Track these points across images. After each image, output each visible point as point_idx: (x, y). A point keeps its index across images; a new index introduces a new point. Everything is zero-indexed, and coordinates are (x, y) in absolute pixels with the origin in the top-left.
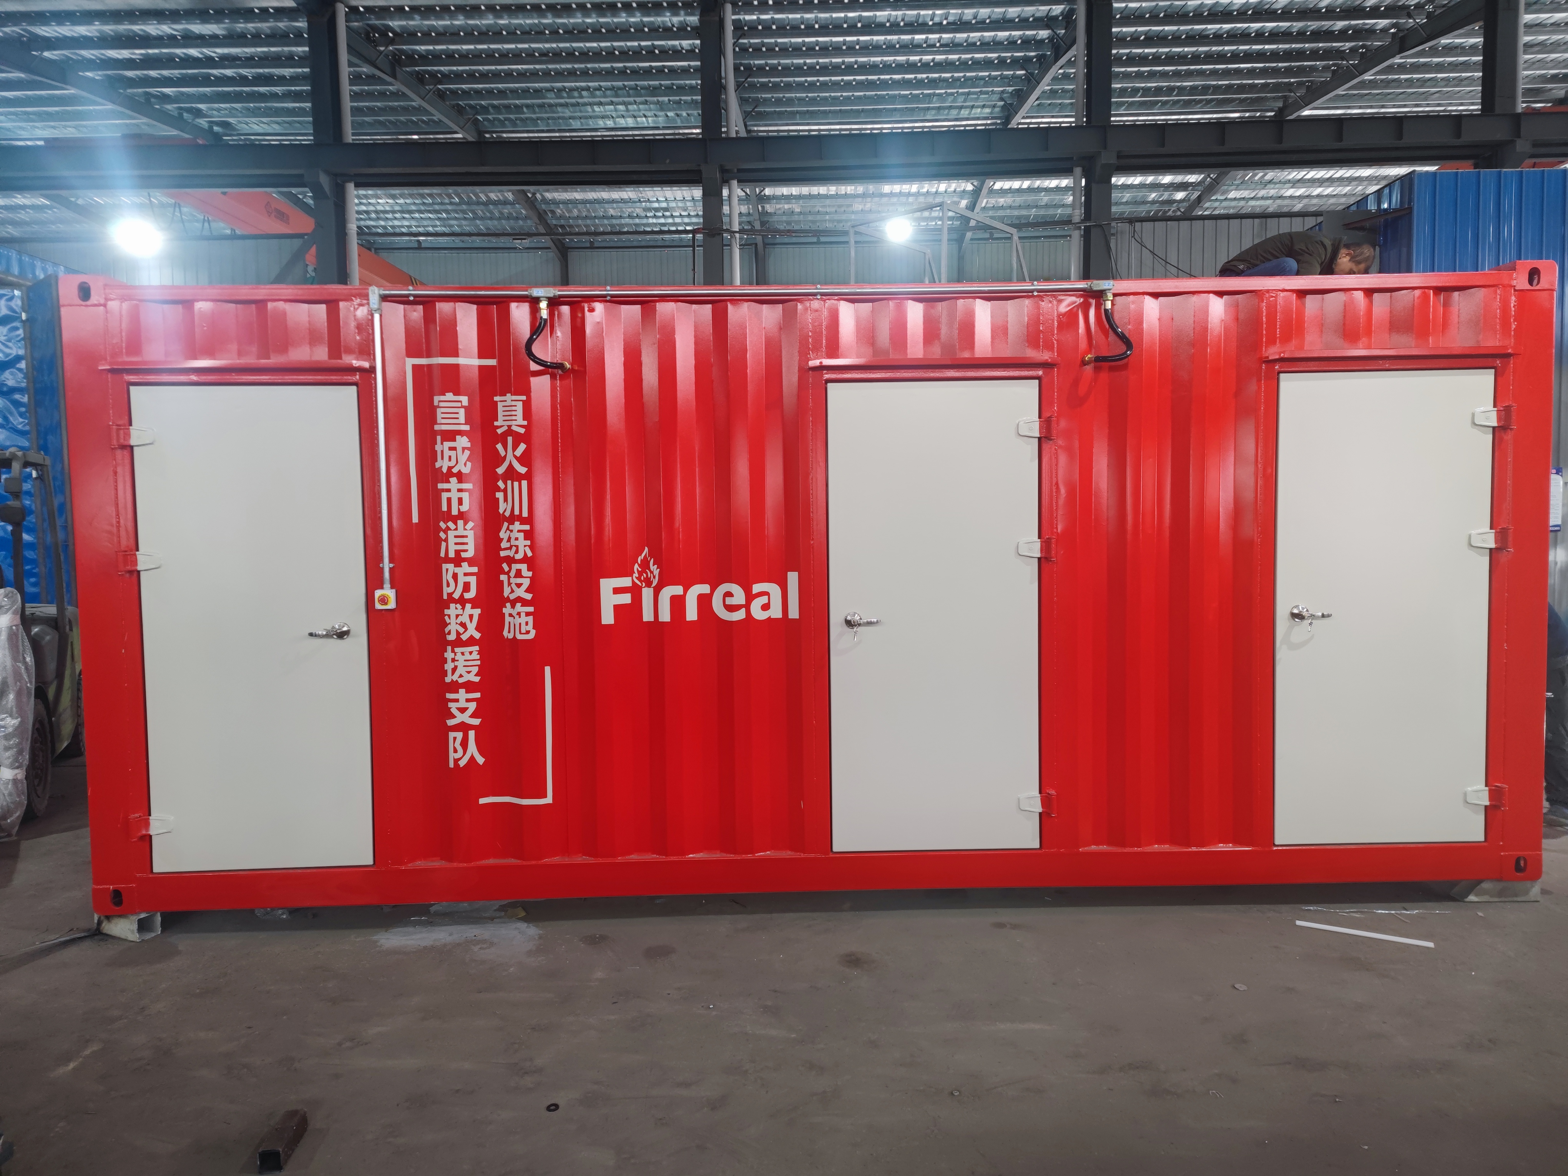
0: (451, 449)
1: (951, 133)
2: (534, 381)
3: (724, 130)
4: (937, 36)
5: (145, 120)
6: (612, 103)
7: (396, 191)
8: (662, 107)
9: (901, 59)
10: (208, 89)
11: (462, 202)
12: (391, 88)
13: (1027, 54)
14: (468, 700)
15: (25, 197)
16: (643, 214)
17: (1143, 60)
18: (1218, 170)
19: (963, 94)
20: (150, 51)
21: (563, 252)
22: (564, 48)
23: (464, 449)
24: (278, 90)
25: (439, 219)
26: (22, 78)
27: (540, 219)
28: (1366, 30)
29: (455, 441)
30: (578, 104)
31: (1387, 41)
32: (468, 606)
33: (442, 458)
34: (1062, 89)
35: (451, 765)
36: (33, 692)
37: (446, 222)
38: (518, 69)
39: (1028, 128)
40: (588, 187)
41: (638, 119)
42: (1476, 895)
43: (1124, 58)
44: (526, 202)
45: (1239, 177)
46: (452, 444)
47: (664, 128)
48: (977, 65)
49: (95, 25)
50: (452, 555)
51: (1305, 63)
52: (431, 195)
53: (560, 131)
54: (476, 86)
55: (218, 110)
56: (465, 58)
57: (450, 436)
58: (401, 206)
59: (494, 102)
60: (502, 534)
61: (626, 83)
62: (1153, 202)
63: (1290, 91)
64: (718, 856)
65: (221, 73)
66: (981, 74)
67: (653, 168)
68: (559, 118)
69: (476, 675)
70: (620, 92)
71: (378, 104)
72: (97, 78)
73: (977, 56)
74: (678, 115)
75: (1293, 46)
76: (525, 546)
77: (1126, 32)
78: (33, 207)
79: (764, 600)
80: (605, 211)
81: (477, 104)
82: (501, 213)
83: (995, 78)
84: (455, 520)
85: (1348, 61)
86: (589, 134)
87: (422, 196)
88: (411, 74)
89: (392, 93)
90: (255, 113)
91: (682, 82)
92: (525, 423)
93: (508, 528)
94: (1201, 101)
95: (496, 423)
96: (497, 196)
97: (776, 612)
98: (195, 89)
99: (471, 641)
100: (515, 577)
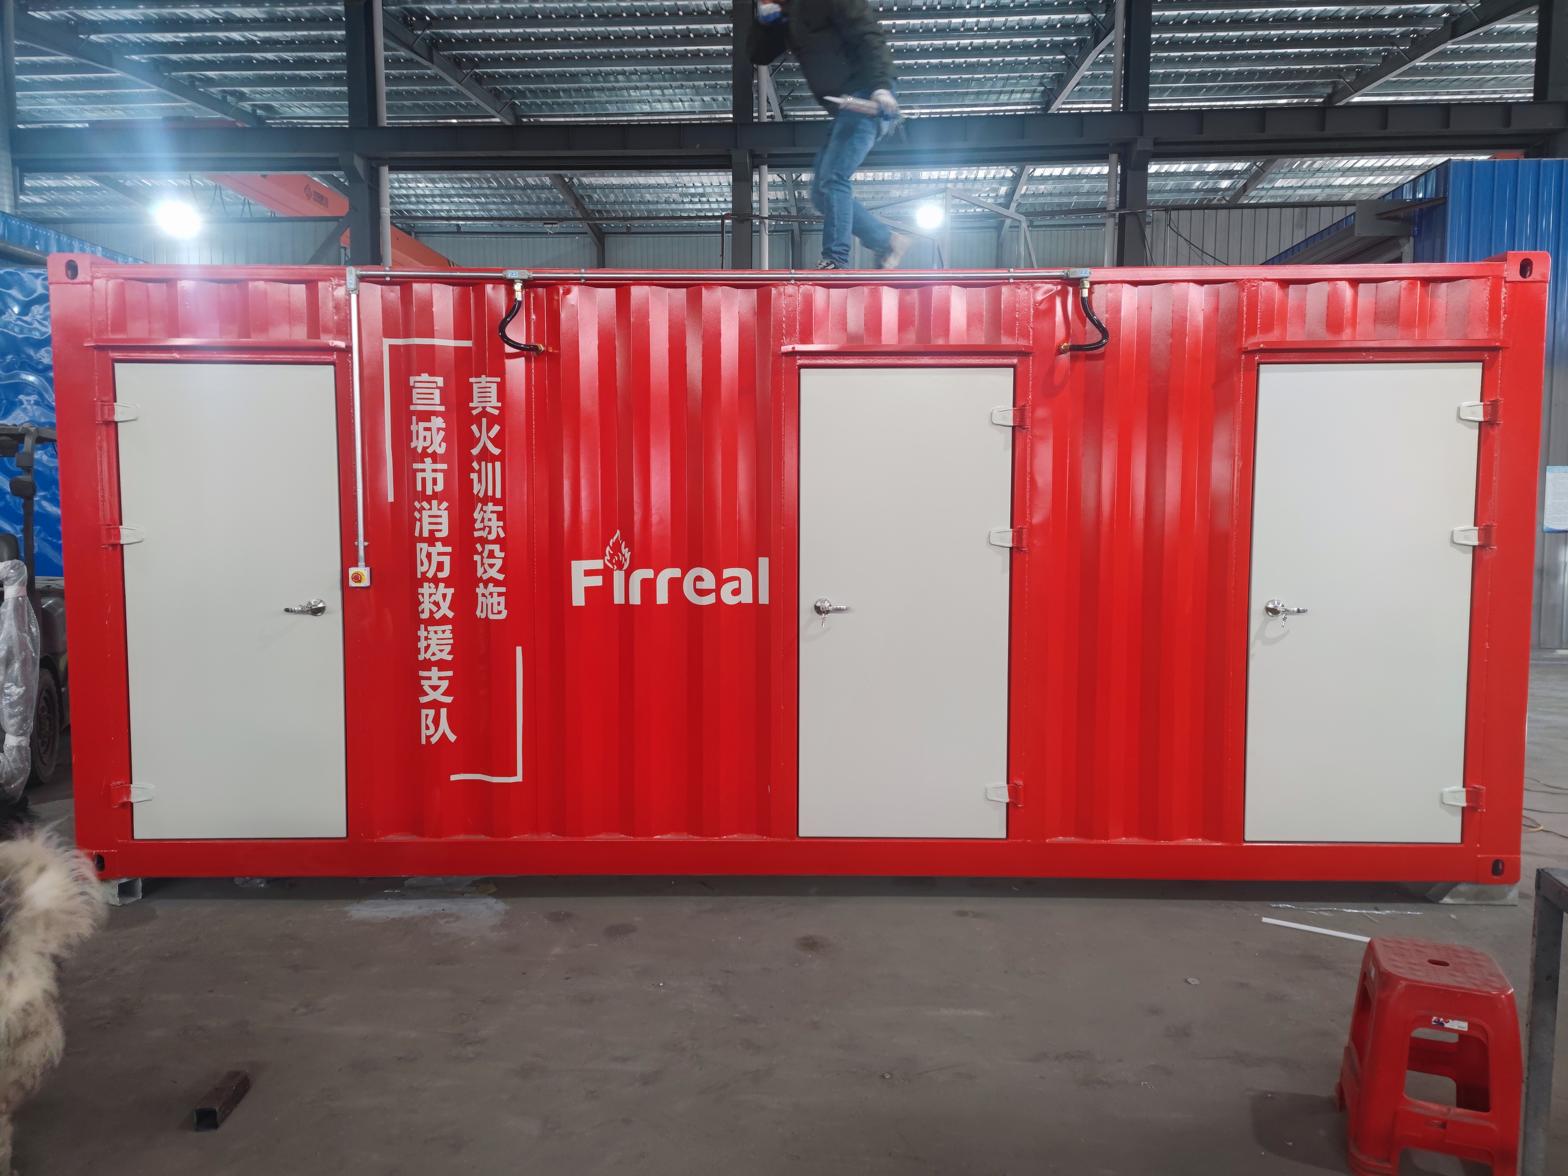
0: (426, 429)
1: (991, 118)
2: (509, 363)
3: (755, 115)
4: (974, 20)
5: (189, 103)
6: (648, 87)
7: (435, 175)
8: (697, 91)
9: (939, 43)
10: (250, 73)
11: (500, 186)
12: (429, 72)
13: (1067, 38)
14: (440, 678)
15: (75, 179)
16: (680, 200)
17: (1186, 45)
18: (1265, 158)
19: (1002, 78)
20: (194, 35)
21: (600, 237)
22: (599, 32)
23: (439, 429)
24: (319, 73)
25: (478, 203)
26: (71, 61)
27: (577, 204)
28: (1418, 15)
29: (430, 421)
30: (614, 89)
31: (1440, 26)
32: (442, 585)
33: (417, 439)
34: (1103, 74)
35: (424, 742)
36: (38, 662)
37: (485, 207)
38: (554, 53)
39: (1069, 114)
40: (624, 173)
41: (675, 104)
42: (1452, 897)
43: (1167, 42)
44: (563, 187)
45: (1286, 165)
46: (427, 425)
47: (701, 113)
48: (1016, 49)
49: (139, 8)
50: (426, 534)
51: (1355, 49)
52: (469, 180)
53: (596, 115)
54: (512, 70)
55: (261, 93)
56: (501, 42)
57: (425, 416)
58: (440, 190)
59: (531, 86)
60: (477, 515)
61: (661, 67)
62: (1198, 190)
63: (1340, 77)
64: (685, 838)
65: (262, 57)
66: (1020, 58)
67: (683, 153)
68: (595, 102)
69: (449, 653)
70: (655, 76)
71: (417, 88)
72: (143, 61)
73: (1015, 40)
74: (714, 100)
75: (1342, 30)
76: (498, 527)
77: (1168, 16)
78: (83, 189)
79: (734, 585)
80: (642, 197)
81: (514, 88)
82: (539, 198)
83: (1035, 62)
84: (429, 499)
85: (1398, 47)
86: (625, 118)
87: (461, 180)
88: (448, 58)
89: (430, 77)
90: (297, 96)
91: (718, 66)
92: (499, 405)
93: (482, 509)
94: (1247, 87)
95: (471, 405)
96: (535, 181)
97: (746, 597)
98: (238, 72)
99: (444, 620)
100: (488, 557)
